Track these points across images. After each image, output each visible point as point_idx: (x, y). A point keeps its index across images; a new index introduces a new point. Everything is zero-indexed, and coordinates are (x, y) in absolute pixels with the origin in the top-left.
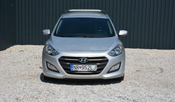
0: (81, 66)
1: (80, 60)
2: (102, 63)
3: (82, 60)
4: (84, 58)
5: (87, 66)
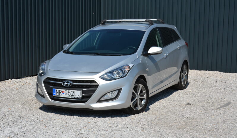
0: (64, 90)
1: (64, 83)
2: (90, 89)
3: (66, 83)
4: (68, 81)
5: (71, 92)
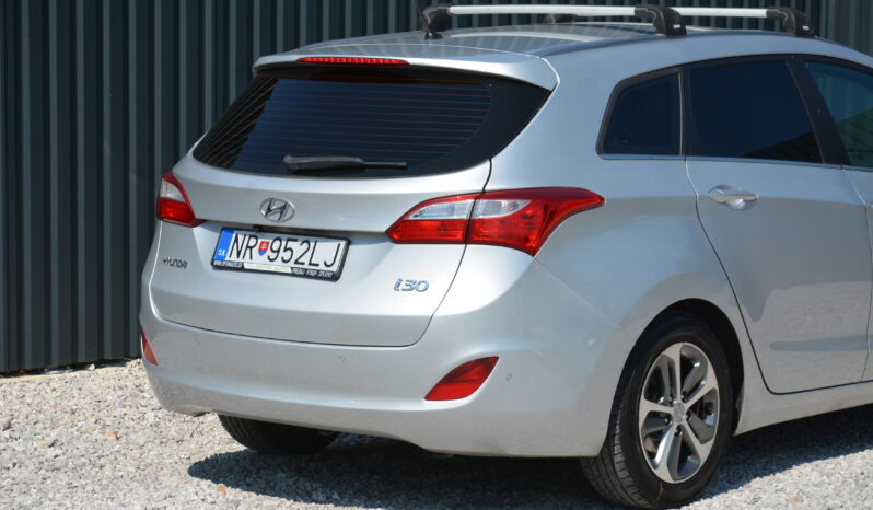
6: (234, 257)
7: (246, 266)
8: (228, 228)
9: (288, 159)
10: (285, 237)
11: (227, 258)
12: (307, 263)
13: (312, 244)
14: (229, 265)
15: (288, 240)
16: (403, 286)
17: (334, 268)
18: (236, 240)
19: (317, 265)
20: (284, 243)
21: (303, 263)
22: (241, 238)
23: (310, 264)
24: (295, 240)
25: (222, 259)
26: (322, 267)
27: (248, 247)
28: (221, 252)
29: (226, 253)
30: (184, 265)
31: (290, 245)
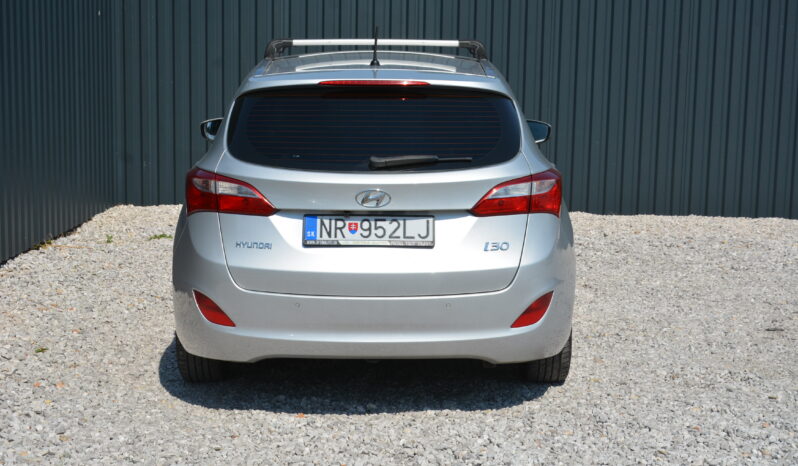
6: (325, 236)
7: (342, 243)
8: (310, 215)
9: (374, 159)
10: (371, 218)
11: (318, 238)
12: (402, 236)
13: (401, 222)
14: (323, 243)
15: (376, 220)
16: (490, 247)
17: (430, 238)
18: (322, 223)
19: (413, 238)
20: (373, 223)
21: (398, 237)
22: (326, 222)
23: (405, 237)
24: (384, 220)
25: (314, 239)
26: (417, 239)
27: (336, 228)
28: (310, 234)
29: (315, 234)
30: (268, 246)
31: (379, 224)
